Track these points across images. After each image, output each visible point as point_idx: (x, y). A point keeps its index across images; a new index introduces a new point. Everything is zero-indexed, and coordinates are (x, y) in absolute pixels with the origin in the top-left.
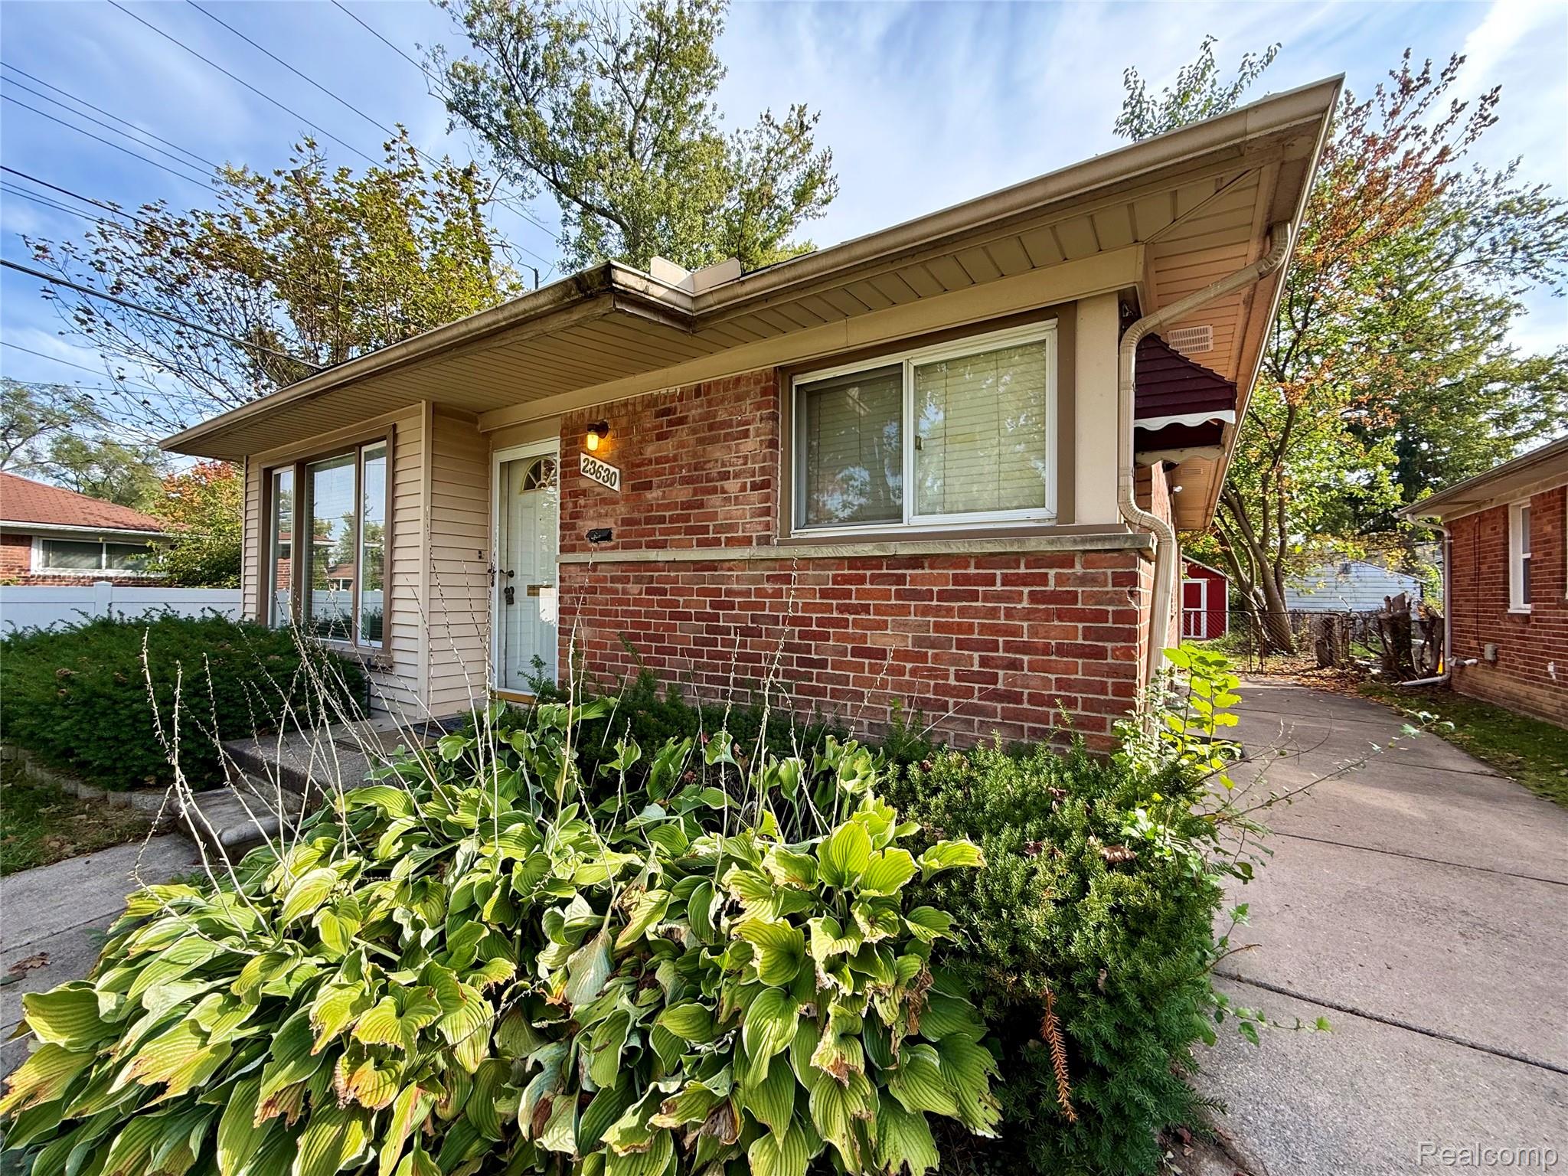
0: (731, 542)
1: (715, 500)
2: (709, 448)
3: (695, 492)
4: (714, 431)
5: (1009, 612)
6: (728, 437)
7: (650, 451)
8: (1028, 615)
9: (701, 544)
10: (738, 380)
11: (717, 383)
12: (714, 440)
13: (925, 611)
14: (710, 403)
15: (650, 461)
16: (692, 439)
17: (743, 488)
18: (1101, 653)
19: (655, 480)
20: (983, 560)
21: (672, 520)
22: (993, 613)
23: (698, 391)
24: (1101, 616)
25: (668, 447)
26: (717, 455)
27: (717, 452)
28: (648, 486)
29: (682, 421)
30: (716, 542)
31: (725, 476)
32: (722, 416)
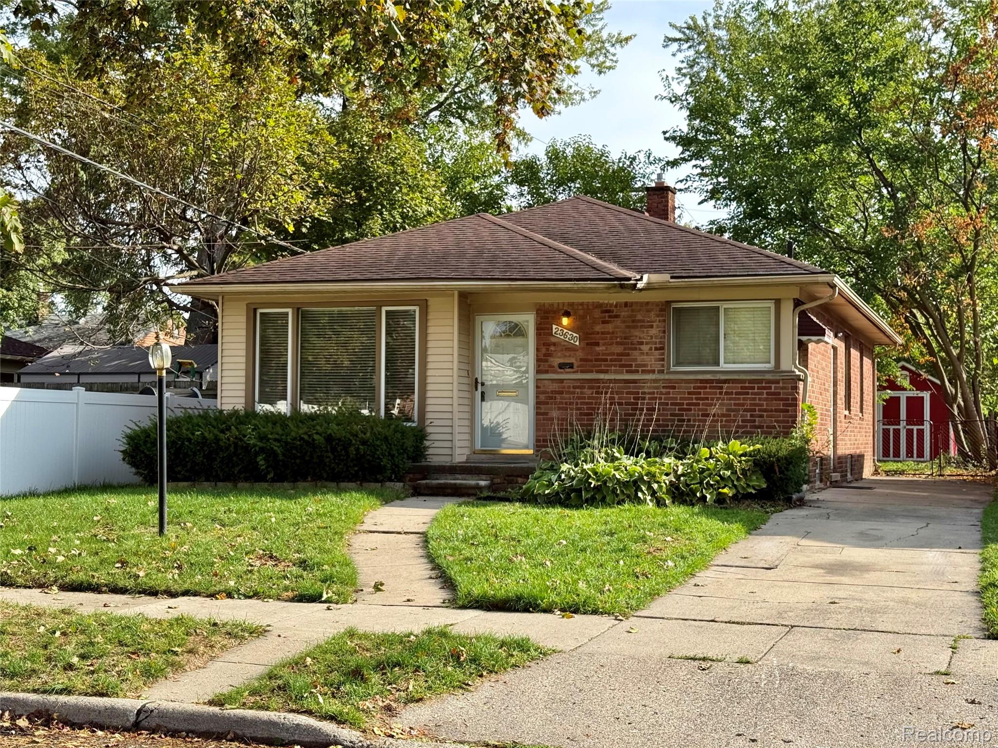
0: (644, 372)
1: (636, 353)
2: (632, 330)
3: (625, 349)
5: (760, 399)
6: (642, 327)
7: (598, 328)
8: (766, 399)
9: (628, 372)
10: (648, 303)
11: (636, 303)
12: (635, 327)
13: (730, 399)
14: (633, 311)
15: (598, 333)
16: (623, 325)
17: (651, 349)
18: (788, 411)
20: (751, 381)
21: (611, 360)
23: (626, 304)
24: (787, 399)
25: (609, 327)
26: (637, 334)
29: (617, 316)
31: (642, 343)
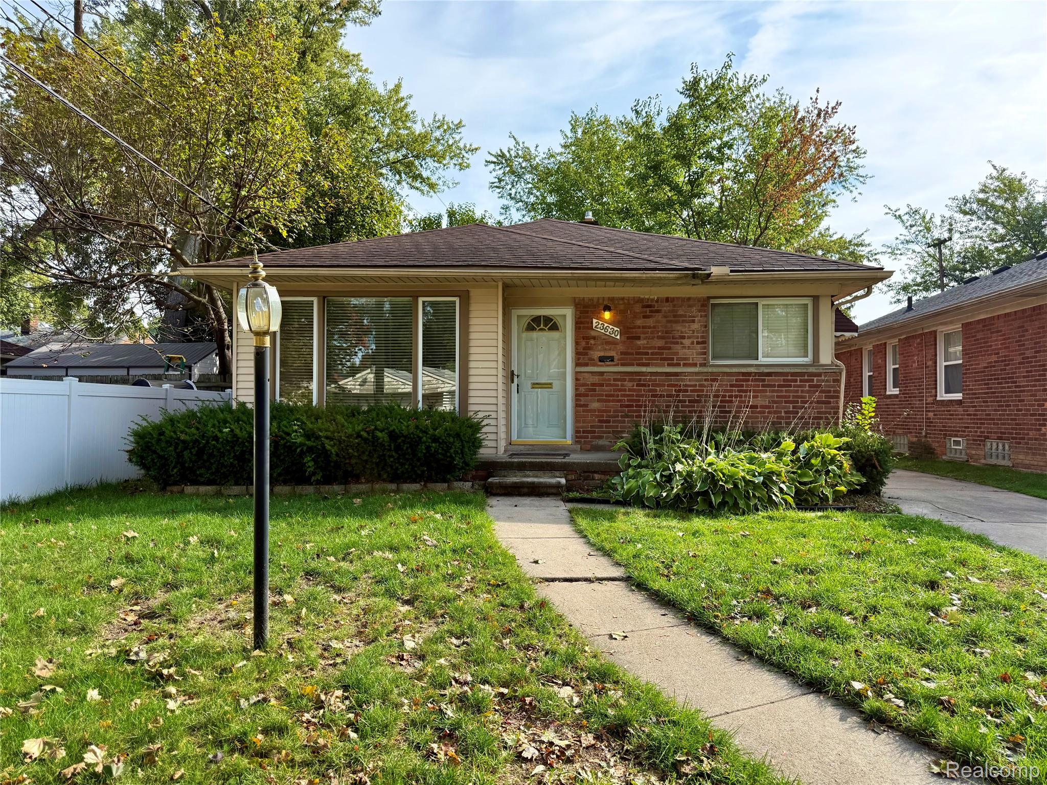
0: (685, 365)
1: (678, 347)
2: (674, 325)
3: (666, 343)
4: (676, 318)
6: (683, 321)
7: (639, 322)
8: (808, 392)
9: (669, 365)
10: (689, 299)
11: (678, 298)
12: (677, 322)
13: (773, 391)
14: (674, 306)
15: (639, 327)
16: (664, 320)
17: (693, 343)
18: (829, 403)
19: (642, 335)
21: (652, 354)
22: (797, 391)
23: (667, 300)
24: (830, 392)
26: (679, 328)
27: (679, 327)
28: (639, 338)
29: (658, 311)
30: (678, 365)
31: (683, 337)
32: (681, 312)
